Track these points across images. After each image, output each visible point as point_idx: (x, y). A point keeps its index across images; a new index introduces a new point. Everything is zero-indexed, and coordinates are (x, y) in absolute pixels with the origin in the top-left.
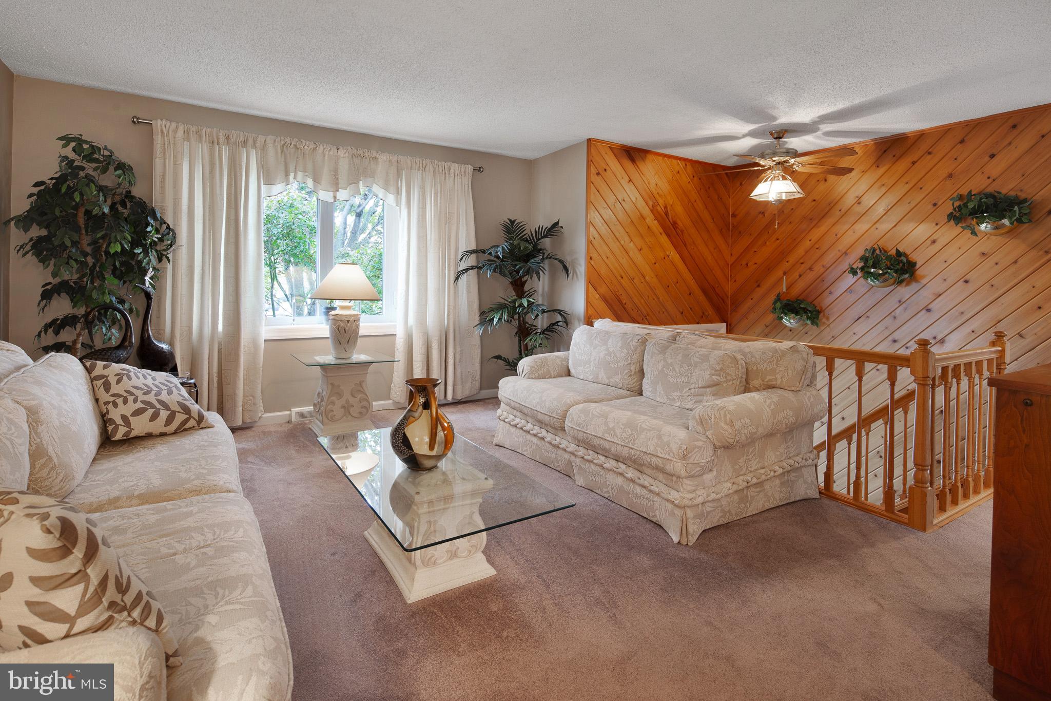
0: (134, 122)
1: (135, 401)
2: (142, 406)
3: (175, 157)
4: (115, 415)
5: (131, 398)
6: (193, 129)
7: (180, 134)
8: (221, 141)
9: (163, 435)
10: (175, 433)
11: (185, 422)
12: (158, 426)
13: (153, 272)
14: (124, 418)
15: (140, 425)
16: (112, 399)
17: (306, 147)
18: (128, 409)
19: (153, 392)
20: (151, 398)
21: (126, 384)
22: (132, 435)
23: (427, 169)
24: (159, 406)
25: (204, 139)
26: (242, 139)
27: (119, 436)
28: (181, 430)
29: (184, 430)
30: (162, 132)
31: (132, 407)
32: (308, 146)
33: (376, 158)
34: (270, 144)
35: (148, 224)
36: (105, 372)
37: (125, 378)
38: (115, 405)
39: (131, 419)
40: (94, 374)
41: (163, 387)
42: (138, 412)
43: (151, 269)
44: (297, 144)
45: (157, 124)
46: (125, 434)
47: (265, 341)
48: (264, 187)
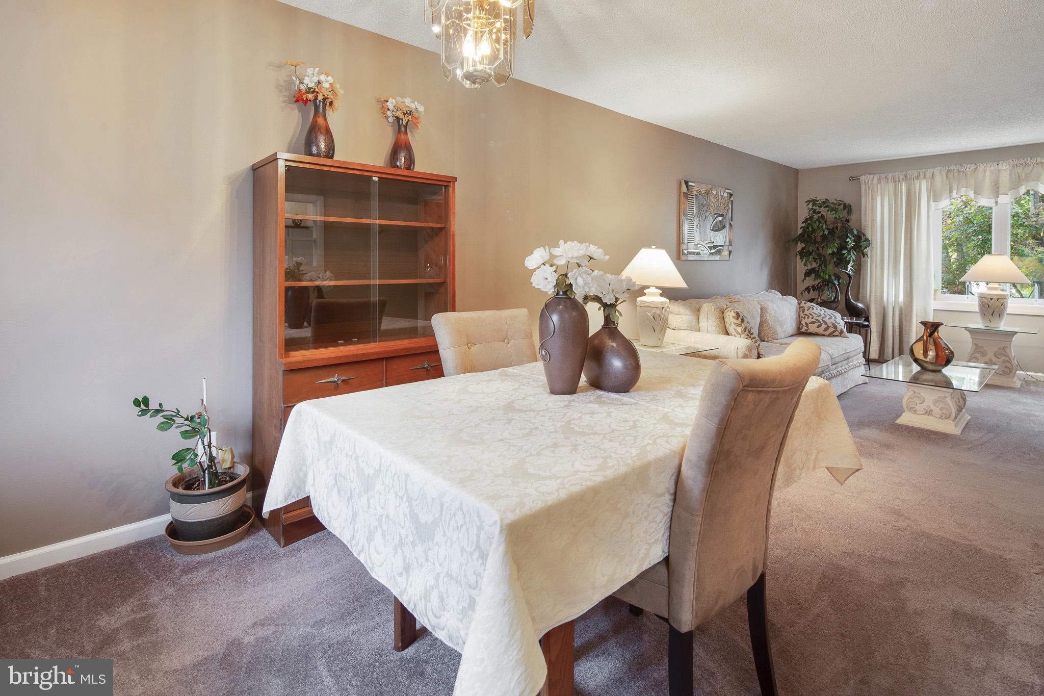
0: (850, 180)
1: (812, 318)
2: (814, 320)
3: (872, 195)
4: (803, 323)
5: (811, 317)
6: (883, 176)
7: (875, 181)
8: (901, 180)
9: (823, 335)
10: (829, 336)
11: (834, 332)
12: (820, 330)
13: (853, 264)
14: (806, 323)
15: (813, 328)
16: (804, 316)
17: (967, 169)
18: (808, 321)
19: (821, 317)
20: (820, 318)
21: (811, 311)
22: (809, 331)
24: (822, 322)
25: (890, 181)
26: (916, 175)
27: (803, 330)
28: (831, 335)
29: (833, 336)
30: (865, 182)
31: (810, 320)
32: (969, 168)
34: (937, 173)
35: (848, 237)
36: (804, 306)
37: (811, 309)
38: (805, 318)
39: (809, 325)
40: (801, 306)
41: (828, 316)
42: (812, 323)
43: (852, 262)
44: (960, 168)
45: (863, 178)
46: (806, 330)
47: (934, 310)
48: (933, 204)
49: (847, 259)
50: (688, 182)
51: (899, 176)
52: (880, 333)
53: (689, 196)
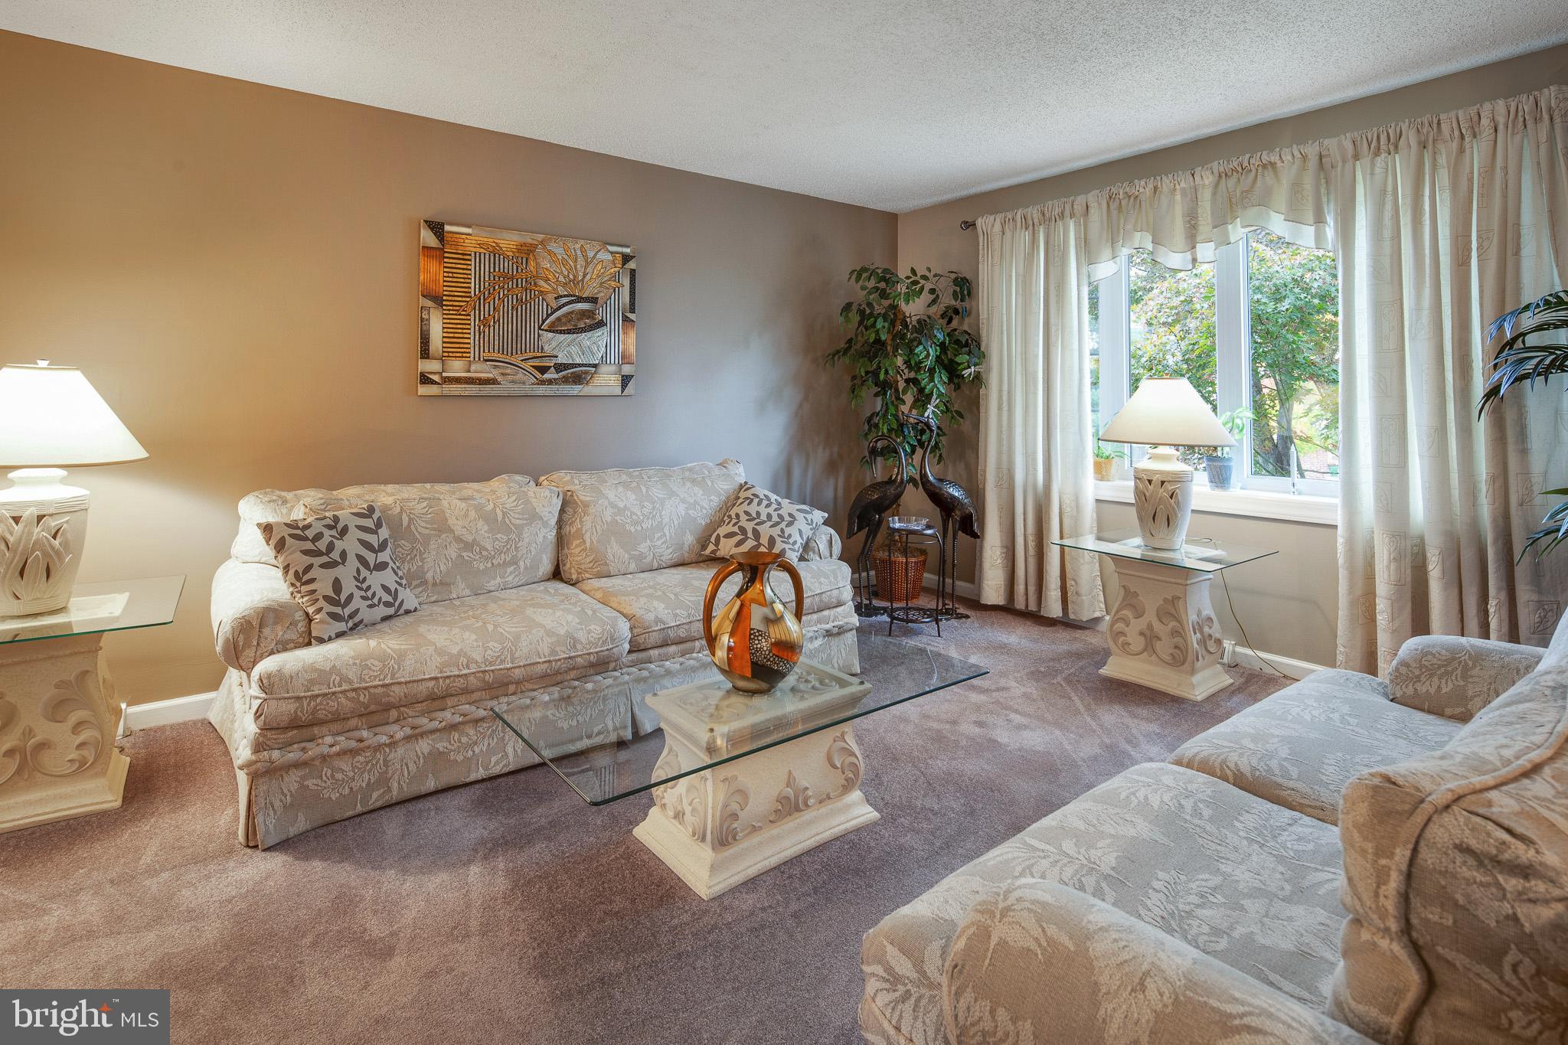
0: (962, 228)
1: (735, 524)
5: (734, 521)
6: (1009, 215)
7: (997, 227)
8: (1036, 222)
13: (938, 401)
14: (717, 536)
17: (1141, 190)
18: (725, 531)
19: (757, 521)
23: (1402, 143)
24: (749, 534)
25: (1020, 225)
26: (1057, 211)
31: (729, 529)
32: (1143, 188)
33: (1273, 165)
34: (1093, 205)
39: (723, 540)
42: (729, 535)
43: (935, 396)
44: (1128, 189)
45: (979, 222)
46: (713, 552)
47: (1098, 501)
48: (1084, 270)
49: (927, 391)
50: (443, 225)
51: (1032, 214)
52: (1006, 547)
53: (446, 255)
